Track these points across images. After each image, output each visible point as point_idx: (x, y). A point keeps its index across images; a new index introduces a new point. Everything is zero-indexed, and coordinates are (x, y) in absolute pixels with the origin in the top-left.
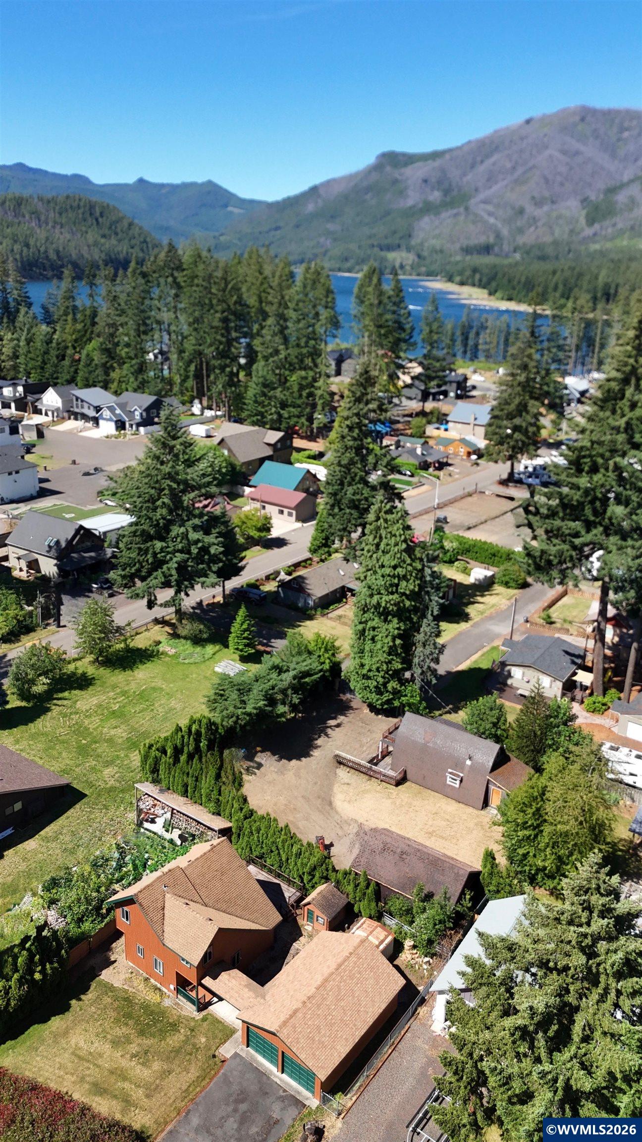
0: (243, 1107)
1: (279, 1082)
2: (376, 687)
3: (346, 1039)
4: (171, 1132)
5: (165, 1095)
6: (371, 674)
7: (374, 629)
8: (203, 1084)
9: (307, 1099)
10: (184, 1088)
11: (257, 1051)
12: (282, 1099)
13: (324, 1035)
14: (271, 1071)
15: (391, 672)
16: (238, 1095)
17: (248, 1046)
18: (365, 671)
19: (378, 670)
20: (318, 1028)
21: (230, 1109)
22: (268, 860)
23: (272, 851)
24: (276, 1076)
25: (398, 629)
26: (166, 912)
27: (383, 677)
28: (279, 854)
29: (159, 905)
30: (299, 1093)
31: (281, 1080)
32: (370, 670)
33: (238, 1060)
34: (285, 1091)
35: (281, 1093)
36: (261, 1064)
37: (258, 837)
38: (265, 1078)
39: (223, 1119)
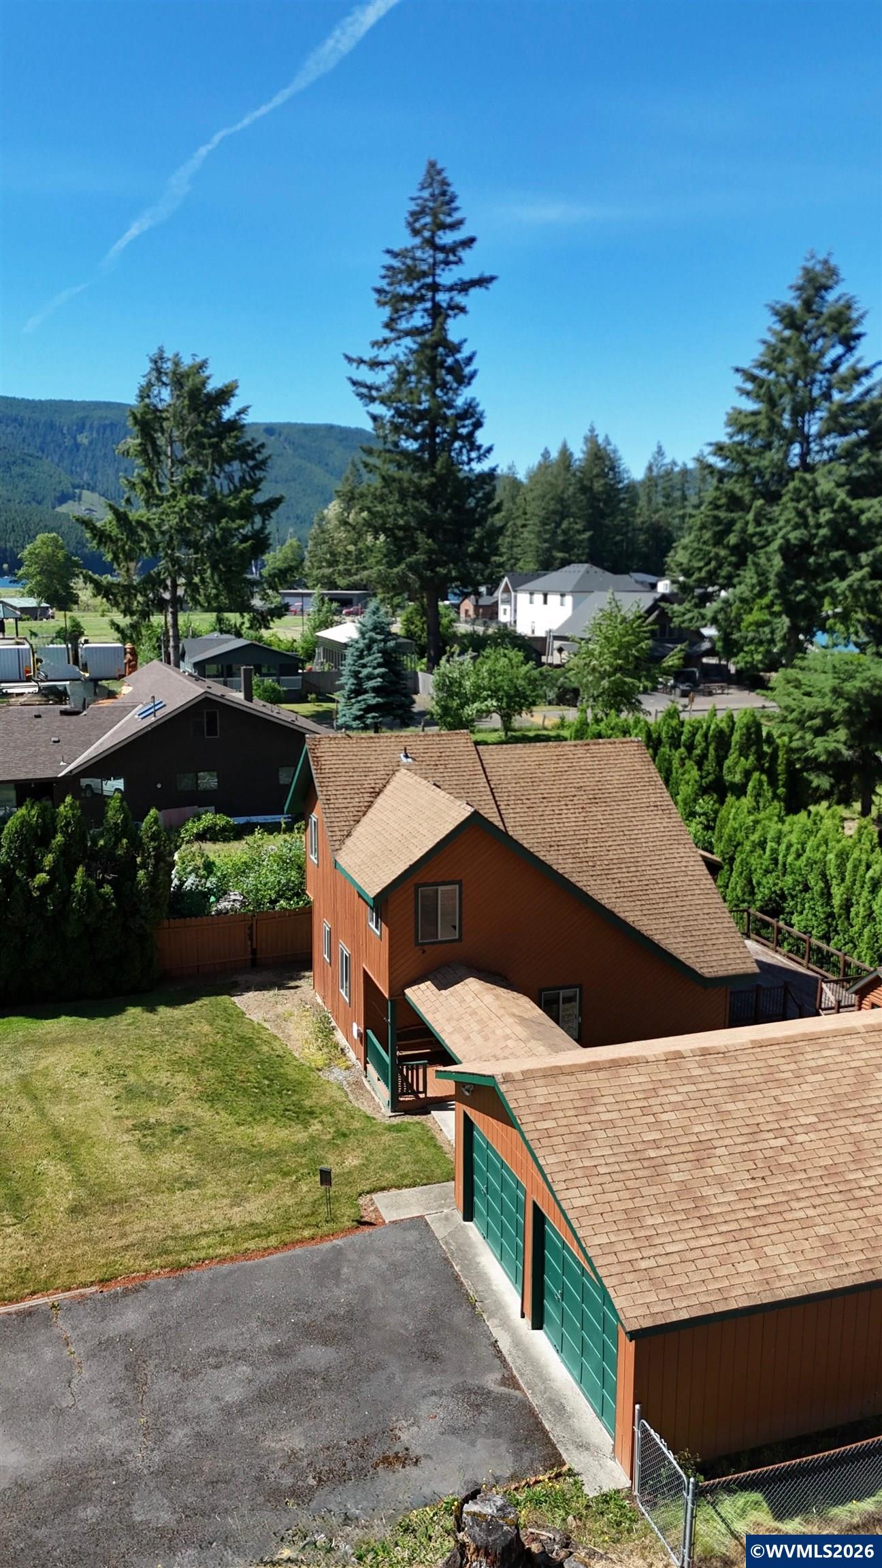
0: (317, 1355)
1: (505, 1345)
3: (829, 1244)
4: (30, 1313)
5: (122, 1224)
8: (251, 1245)
9: (584, 1446)
10: (187, 1229)
11: (487, 1234)
12: (476, 1398)
13: (720, 1181)
14: (498, 1308)
16: (332, 1316)
17: (468, 1215)
20: (701, 1153)
21: (266, 1340)
22: (795, 919)
23: (807, 888)
24: (505, 1324)
26: (380, 800)
28: (827, 895)
29: (368, 783)
30: (560, 1410)
31: (517, 1343)
33: (412, 1236)
34: (510, 1381)
35: (491, 1381)
36: (481, 1277)
37: (774, 851)
38: (459, 1316)
39: (220, 1357)
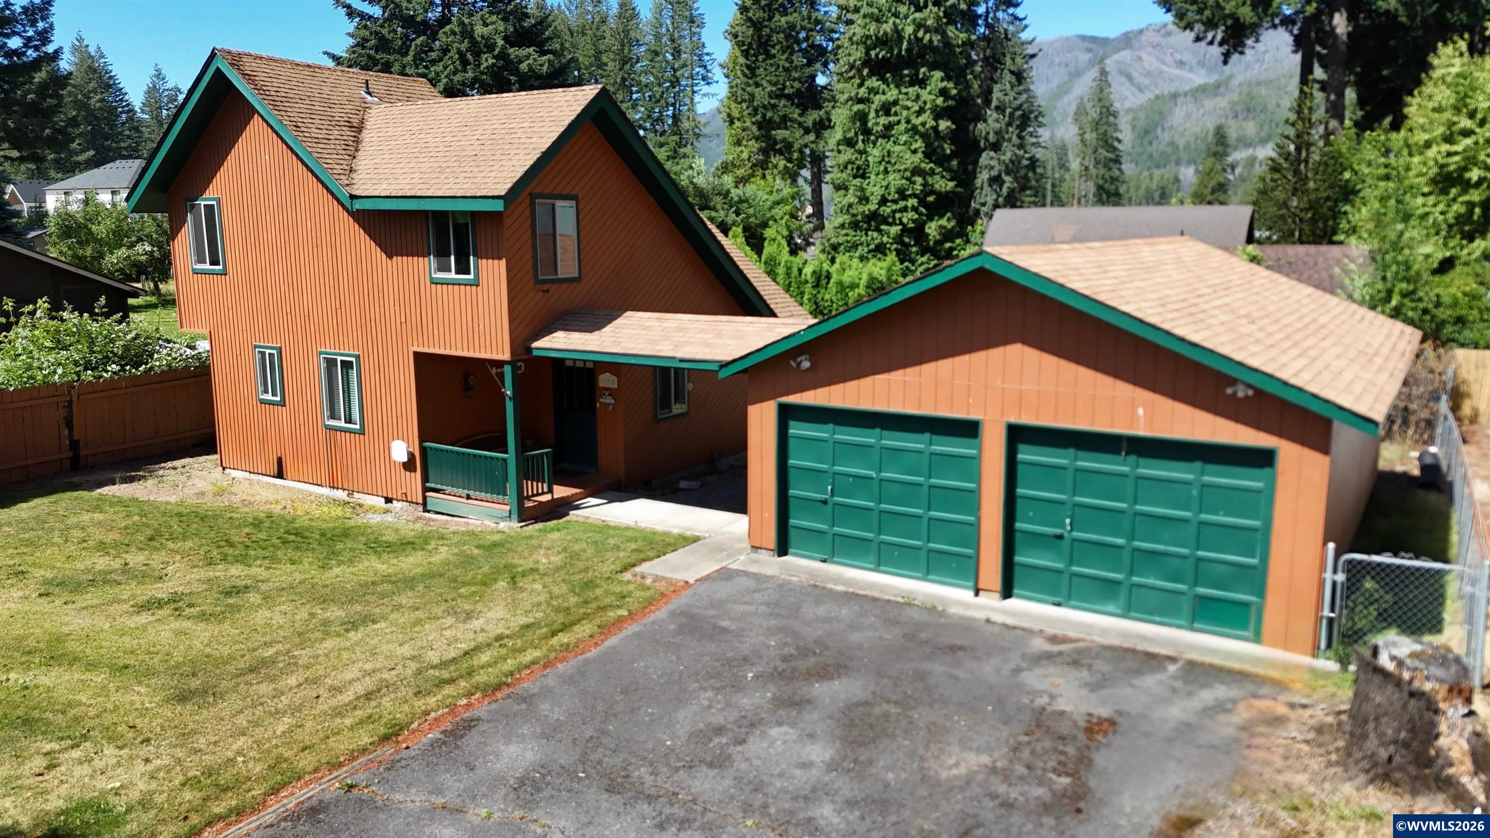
1: (1001, 619)
2: (898, 239)
5: (311, 682)
6: (886, 210)
7: (886, 109)
8: (560, 641)
10: (438, 655)
11: (832, 553)
15: (931, 199)
16: (786, 660)
17: (783, 548)
18: (873, 207)
19: (902, 194)
24: (968, 606)
25: (943, 92)
27: (915, 209)
31: (1004, 612)
32: (883, 201)
34: (1054, 639)
